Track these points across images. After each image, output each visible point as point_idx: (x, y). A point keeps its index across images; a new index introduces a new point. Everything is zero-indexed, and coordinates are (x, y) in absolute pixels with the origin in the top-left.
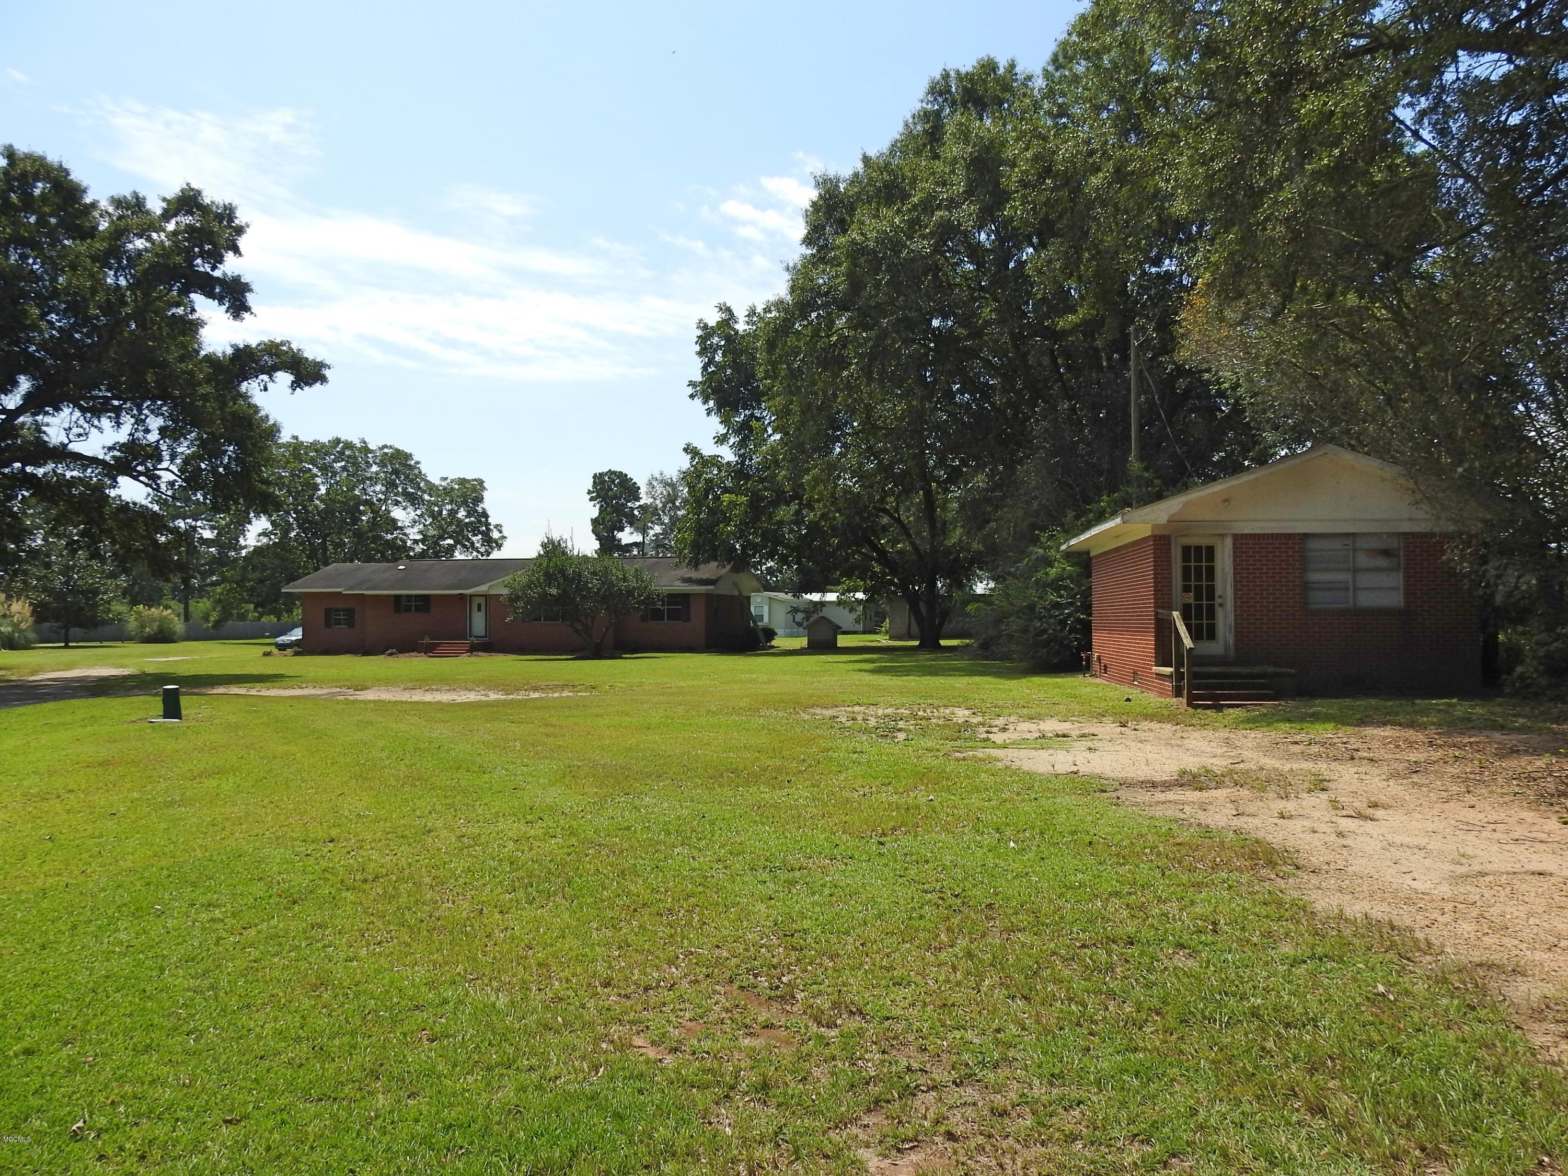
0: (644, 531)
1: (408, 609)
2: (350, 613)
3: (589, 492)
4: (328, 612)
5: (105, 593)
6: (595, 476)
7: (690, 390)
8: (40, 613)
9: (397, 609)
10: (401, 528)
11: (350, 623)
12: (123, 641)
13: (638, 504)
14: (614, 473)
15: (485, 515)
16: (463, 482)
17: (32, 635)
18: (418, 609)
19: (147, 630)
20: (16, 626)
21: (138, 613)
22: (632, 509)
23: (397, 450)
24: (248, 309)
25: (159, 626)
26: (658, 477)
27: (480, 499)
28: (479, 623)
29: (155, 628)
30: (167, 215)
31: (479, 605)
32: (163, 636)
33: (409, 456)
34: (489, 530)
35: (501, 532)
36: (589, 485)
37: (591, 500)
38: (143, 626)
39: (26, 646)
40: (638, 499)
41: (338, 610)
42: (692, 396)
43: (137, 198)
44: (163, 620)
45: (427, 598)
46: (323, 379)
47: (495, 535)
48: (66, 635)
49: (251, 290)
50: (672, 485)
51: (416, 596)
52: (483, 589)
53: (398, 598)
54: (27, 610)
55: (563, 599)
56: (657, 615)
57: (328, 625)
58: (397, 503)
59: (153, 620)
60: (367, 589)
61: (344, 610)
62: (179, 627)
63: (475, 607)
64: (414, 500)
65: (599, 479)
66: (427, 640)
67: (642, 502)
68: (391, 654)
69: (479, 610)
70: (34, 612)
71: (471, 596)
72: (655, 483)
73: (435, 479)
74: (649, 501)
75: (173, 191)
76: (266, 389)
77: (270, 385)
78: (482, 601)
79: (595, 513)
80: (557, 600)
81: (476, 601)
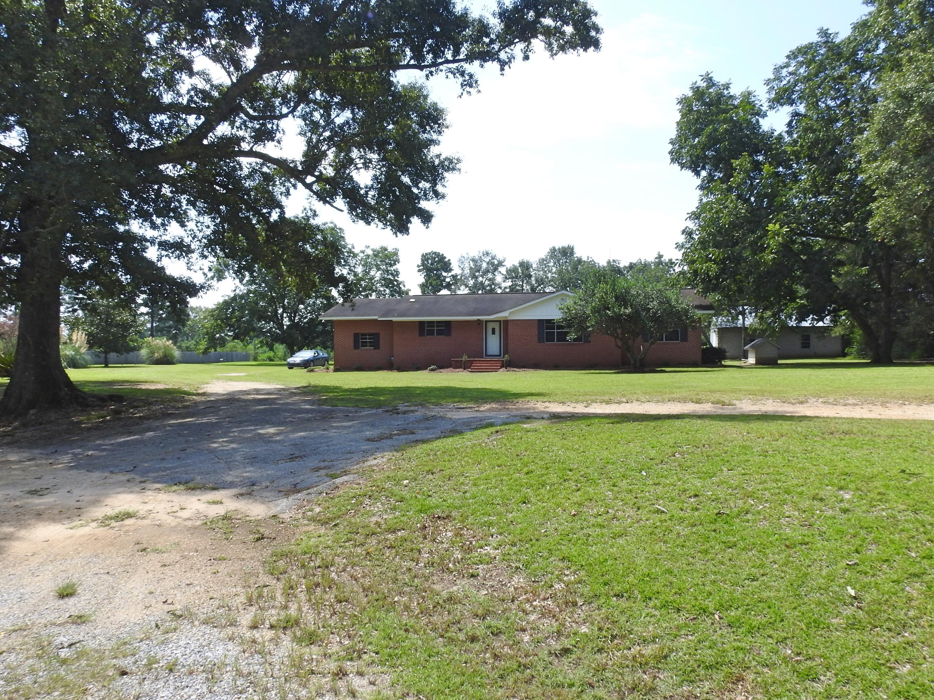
1: (431, 333)
2: (375, 337)
3: (418, 266)
4: (356, 335)
6: (423, 255)
8: (92, 341)
9: (421, 334)
11: (376, 345)
13: (450, 274)
14: (435, 253)
17: (88, 357)
18: (439, 333)
19: (156, 355)
20: (77, 350)
21: (148, 343)
22: (446, 277)
25: (164, 353)
26: (466, 256)
27: (397, 261)
28: (494, 344)
29: (161, 354)
31: (494, 329)
32: (165, 360)
36: (419, 262)
37: (419, 271)
38: (153, 353)
40: (451, 270)
41: (365, 335)
44: (166, 348)
45: (448, 324)
50: (476, 261)
51: (438, 322)
53: (421, 323)
54: (84, 339)
57: (356, 347)
59: (159, 348)
61: (369, 335)
62: (177, 353)
63: (490, 331)
65: (425, 258)
66: (465, 358)
67: (453, 273)
68: (433, 370)
69: (493, 333)
70: (88, 342)
71: (487, 321)
72: (463, 260)
74: (458, 272)
78: (496, 326)
79: (422, 280)
81: (490, 326)
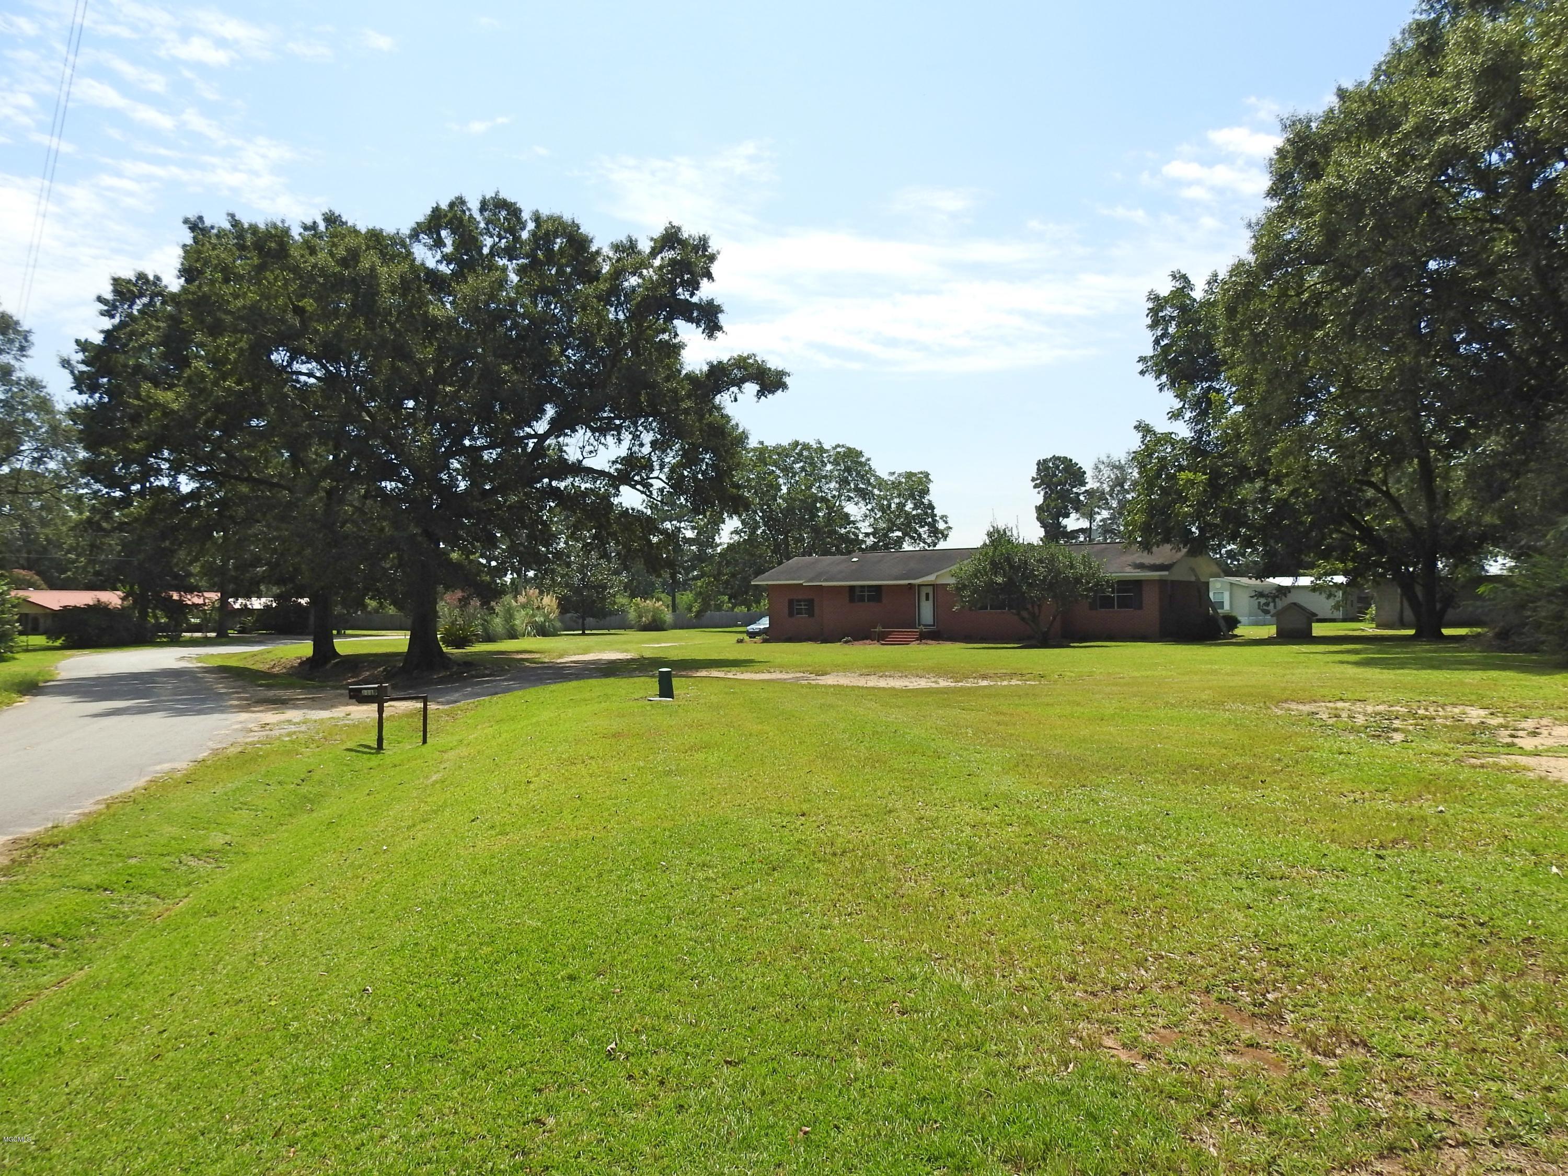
0: (1091, 516)
1: (861, 599)
2: (810, 603)
3: (1033, 480)
4: (791, 602)
5: (611, 587)
6: (1039, 463)
7: (1141, 366)
8: (564, 606)
9: (852, 600)
10: (854, 522)
11: (811, 612)
12: (625, 629)
13: (1083, 489)
14: (1059, 458)
15: (930, 506)
16: (909, 475)
17: (558, 624)
18: (870, 599)
19: (644, 619)
20: (546, 616)
21: (637, 605)
22: (1078, 494)
23: (849, 449)
24: (719, 328)
25: (653, 616)
26: (1105, 460)
27: (926, 491)
28: (927, 612)
29: (650, 618)
30: (654, 253)
31: (927, 595)
32: (656, 625)
33: (860, 454)
34: (935, 521)
35: (946, 523)
36: (1033, 472)
37: (1035, 487)
38: (640, 617)
39: (555, 635)
40: (1083, 483)
41: (798, 601)
42: (1142, 373)
43: (631, 241)
44: (656, 611)
45: (878, 588)
46: (784, 386)
47: (941, 526)
48: (583, 624)
49: (722, 311)
50: (1120, 468)
51: (869, 586)
52: (931, 578)
53: (852, 588)
54: (554, 603)
55: (1010, 585)
56: (1106, 602)
57: (791, 614)
58: (849, 499)
59: (648, 611)
60: (826, 580)
61: (805, 601)
62: (668, 616)
63: (923, 597)
64: (864, 495)
65: (1043, 466)
66: (879, 629)
67: (1088, 487)
68: (846, 642)
69: (927, 599)
70: (559, 604)
71: (919, 586)
72: (1102, 467)
73: (883, 473)
74: (1096, 485)
75: (658, 231)
76: (736, 400)
77: (739, 396)
78: (930, 590)
79: (1039, 499)
80: (1003, 588)
81: (924, 591)
